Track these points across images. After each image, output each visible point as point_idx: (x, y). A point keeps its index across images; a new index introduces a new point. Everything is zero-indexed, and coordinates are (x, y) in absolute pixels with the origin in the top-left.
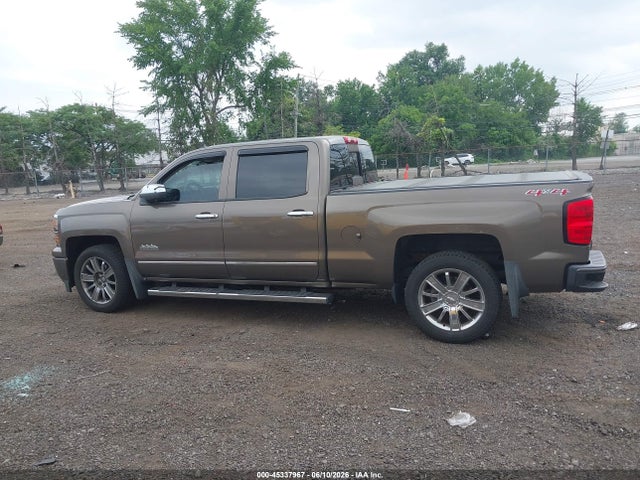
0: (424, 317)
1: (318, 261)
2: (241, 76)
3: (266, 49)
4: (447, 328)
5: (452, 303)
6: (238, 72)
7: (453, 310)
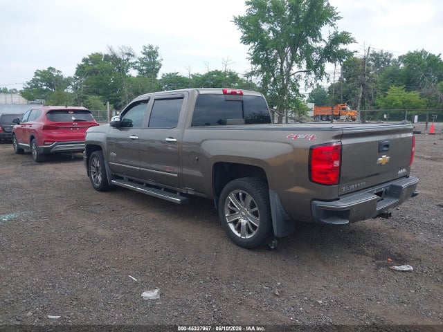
0: (227, 224)
1: (178, 174)
2: (310, 50)
3: (332, 30)
4: (239, 235)
5: (244, 217)
6: (308, 46)
7: (243, 222)
